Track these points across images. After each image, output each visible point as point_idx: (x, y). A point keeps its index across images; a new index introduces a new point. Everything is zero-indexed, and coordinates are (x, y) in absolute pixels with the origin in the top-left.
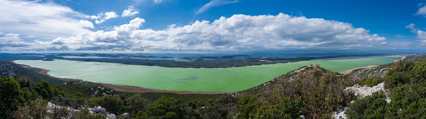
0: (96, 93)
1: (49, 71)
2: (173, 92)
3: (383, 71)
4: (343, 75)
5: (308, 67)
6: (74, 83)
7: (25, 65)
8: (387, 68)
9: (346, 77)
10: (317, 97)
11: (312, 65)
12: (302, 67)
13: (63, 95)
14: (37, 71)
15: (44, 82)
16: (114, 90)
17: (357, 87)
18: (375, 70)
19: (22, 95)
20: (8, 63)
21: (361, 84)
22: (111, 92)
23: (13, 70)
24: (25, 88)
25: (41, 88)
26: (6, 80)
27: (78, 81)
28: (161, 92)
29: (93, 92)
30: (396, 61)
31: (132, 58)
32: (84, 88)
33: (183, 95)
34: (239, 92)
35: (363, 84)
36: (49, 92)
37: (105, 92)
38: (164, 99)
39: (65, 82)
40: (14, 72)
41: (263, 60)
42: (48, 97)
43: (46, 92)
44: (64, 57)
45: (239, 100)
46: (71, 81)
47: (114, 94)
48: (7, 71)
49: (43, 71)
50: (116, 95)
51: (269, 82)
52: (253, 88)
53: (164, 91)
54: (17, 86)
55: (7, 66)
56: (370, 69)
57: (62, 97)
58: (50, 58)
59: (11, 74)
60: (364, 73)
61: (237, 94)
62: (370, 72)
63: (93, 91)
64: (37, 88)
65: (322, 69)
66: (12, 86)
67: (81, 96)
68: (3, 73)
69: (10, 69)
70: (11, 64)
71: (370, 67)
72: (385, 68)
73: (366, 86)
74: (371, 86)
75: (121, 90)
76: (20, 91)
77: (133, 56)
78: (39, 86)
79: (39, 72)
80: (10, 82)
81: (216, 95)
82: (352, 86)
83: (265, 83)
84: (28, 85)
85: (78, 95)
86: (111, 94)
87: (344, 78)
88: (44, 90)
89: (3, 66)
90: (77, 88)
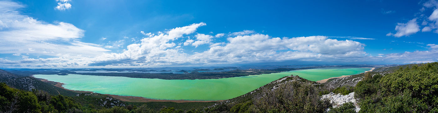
0: (105, 104)
1: (63, 84)
2: (171, 101)
3: (355, 80)
4: (319, 83)
5: (289, 77)
6: (86, 95)
7: (43, 79)
8: (358, 78)
9: (322, 85)
10: (297, 105)
11: (293, 75)
12: (284, 77)
13: (77, 108)
14: (53, 85)
15: (60, 96)
16: (121, 100)
17: (332, 94)
18: (348, 80)
19: (39, 108)
20: (27, 77)
21: (336, 92)
22: (118, 102)
23: (33, 83)
24: (43, 102)
25: (57, 101)
26: (25, 95)
27: (89, 93)
28: (162, 101)
29: (102, 103)
30: (366, 72)
31: (136, 72)
32: (94, 99)
33: (181, 103)
34: (230, 100)
35: (337, 92)
36: (65, 105)
37: (113, 103)
38: (166, 108)
39: (77, 94)
40: (33, 85)
41: (250, 72)
42: (64, 109)
43: (61, 105)
44: (77, 72)
45: (231, 108)
46: (83, 93)
47: (121, 104)
48: (27, 84)
49: (58, 84)
50: (122, 104)
51: (255, 90)
52: (241, 96)
53: (164, 100)
54: (35, 101)
55: (27, 80)
56: (343, 79)
57: (76, 110)
58: (64, 72)
59: (31, 87)
60: (338, 82)
61: (227, 101)
62: (343, 81)
63: (102, 101)
64: (54, 102)
65: (301, 78)
66: (30, 100)
67: (93, 108)
68: (24, 86)
69: (30, 82)
70: (30, 78)
71: (344, 76)
72: (357, 78)
73: (339, 94)
74: (344, 95)
75: (127, 101)
76: (38, 104)
77: (136, 70)
78: (55, 99)
79: (55, 85)
80: (28, 97)
81: (209, 103)
82: (328, 93)
83: (252, 91)
84: (45, 99)
85: (90, 107)
86: (118, 104)
87: (321, 86)
88: (60, 103)
89: (24, 79)
90: (88, 99)
